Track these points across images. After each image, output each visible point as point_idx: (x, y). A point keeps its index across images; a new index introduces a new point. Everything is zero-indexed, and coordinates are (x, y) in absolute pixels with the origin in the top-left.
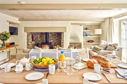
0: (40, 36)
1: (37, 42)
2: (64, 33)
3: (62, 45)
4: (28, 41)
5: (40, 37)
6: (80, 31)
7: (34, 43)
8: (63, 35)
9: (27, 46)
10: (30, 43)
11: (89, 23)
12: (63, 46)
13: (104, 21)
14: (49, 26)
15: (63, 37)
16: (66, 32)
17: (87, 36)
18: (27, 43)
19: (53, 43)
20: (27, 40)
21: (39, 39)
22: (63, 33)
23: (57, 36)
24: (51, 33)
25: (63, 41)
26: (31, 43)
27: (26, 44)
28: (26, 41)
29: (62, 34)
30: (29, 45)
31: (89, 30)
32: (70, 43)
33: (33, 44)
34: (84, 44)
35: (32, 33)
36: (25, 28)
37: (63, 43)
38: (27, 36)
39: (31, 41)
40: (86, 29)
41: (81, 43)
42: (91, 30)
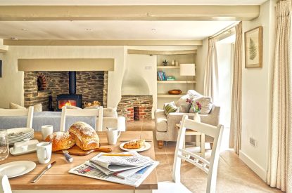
0: (60, 79)
1: (54, 92)
2: (109, 72)
3: (104, 99)
4: (26, 91)
5: (61, 81)
6: (150, 68)
7: (43, 96)
8: (107, 78)
9: (25, 103)
10: (32, 95)
11: (169, 49)
12: (106, 102)
13: (201, 46)
14: (74, 57)
15: (107, 81)
16: (113, 70)
17: (165, 79)
18: (25, 95)
19: (90, 96)
20: (25, 88)
21: (57, 87)
22: (107, 72)
23: (98, 81)
24: (84, 73)
25: (107, 90)
26: (35, 95)
27: (23, 97)
28: (23, 91)
29: (105, 75)
30: (29, 100)
31: (172, 65)
32: (123, 96)
33: (39, 98)
34: (158, 98)
35: (37, 72)
36: (19, 60)
37: (106, 95)
38: (25, 79)
39: (35, 90)
40: (165, 63)
41: (151, 96)
42: (175, 65)
